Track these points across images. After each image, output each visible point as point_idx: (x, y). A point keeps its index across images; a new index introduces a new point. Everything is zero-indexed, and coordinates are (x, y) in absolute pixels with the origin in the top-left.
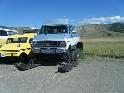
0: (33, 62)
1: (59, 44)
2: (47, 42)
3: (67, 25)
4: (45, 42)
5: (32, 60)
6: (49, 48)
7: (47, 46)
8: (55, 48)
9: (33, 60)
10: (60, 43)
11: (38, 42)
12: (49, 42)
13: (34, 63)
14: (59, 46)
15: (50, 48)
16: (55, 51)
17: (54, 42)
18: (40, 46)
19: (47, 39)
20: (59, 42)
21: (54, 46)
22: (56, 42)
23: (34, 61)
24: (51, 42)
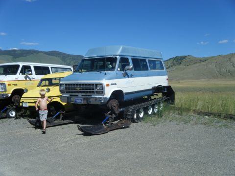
0: (61, 116)
1: (93, 89)
2: (77, 85)
3: (118, 57)
4: (74, 85)
5: (60, 113)
6: (80, 95)
7: (78, 92)
8: (89, 96)
9: (62, 113)
10: (94, 87)
11: (66, 85)
12: (80, 85)
13: (63, 119)
14: (93, 92)
15: (82, 96)
16: (87, 100)
17: (86, 85)
18: (69, 92)
19: (78, 80)
20: (93, 85)
21: (87, 92)
22: (90, 85)
23: (63, 115)
24: (83, 85)
